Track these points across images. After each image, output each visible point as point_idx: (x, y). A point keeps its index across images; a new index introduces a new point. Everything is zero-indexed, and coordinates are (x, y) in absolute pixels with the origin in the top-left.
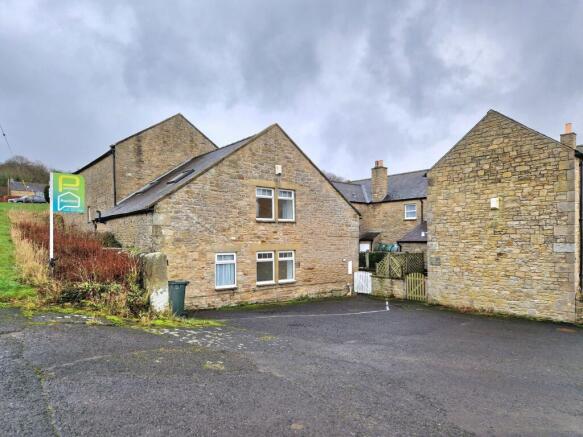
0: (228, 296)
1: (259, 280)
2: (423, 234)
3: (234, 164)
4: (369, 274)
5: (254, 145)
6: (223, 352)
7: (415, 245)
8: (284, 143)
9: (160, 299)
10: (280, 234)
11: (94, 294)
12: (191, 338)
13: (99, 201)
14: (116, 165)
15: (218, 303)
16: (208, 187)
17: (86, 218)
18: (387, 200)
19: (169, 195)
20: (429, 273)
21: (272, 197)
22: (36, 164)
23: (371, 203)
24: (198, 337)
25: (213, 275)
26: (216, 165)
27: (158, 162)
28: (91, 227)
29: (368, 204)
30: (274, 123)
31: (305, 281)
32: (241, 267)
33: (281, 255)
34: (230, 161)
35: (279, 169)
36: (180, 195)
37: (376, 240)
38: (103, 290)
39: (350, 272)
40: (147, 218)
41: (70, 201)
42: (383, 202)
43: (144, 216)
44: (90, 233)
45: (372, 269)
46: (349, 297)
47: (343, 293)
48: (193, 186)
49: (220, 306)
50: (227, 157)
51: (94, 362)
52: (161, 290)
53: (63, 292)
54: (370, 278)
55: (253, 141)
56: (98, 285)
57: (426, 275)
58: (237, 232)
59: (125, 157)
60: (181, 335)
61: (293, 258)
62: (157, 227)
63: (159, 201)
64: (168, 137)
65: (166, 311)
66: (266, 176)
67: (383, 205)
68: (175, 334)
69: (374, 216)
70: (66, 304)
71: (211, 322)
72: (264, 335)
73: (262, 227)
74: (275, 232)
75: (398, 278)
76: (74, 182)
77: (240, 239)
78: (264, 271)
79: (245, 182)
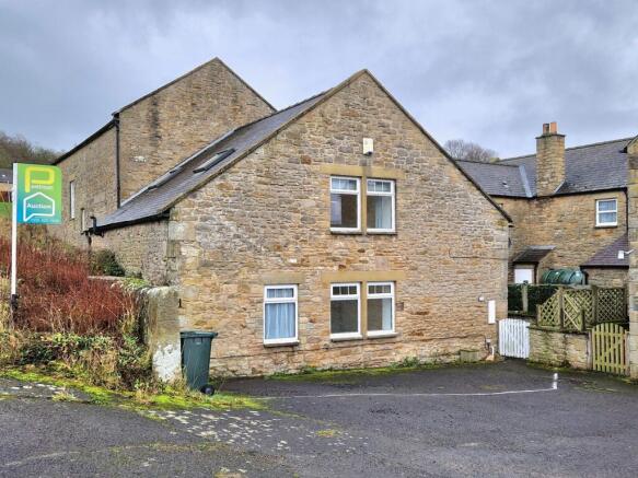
0: (284, 356)
1: (334, 331)
2: (621, 255)
3: (296, 140)
4: (526, 324)
5: (328, 107)
6: (251, 453)
7: (612, 272)
8: (377, 101)
9: (167, 362)
10: (370, 253)
11: (69, 352)
12: (205, 428)
13: (97, 200)
14: (121, 143)
15: (269, 367)
16: (252, 178)
17: (78, 226)
18: (564, 193)
19: (193, 192)
20: (632, 325)
21: (357, 192)
22: (16, 141)
23: (535, 198)
24: (218, 426)
25: (261, 322)
26: (267, 141)
27: (184, 137)
28: (82, 243)
29: (528, 200)
30: (361, 69)
31: (413, 333)
32: (305, 308)
33: (372, 290)
34: (289, 134)
35: (368, 146)
36: (211, 191)
37: (543, 262)
38: (82, 346)
39: (492, 320)
40: (160, 228)
41: (40, 206)
42: (558, 196)
43: (156, 226)
44: (79, 252)
45: (531, 315)
46: (490, 363)
47: (479, 356)
48: (229, 177)
49: (271, 372)
50: (284, 128)
51: (50, 462)
52: (170, 347)
53: (25, 348)
54: (526, 331)
55: (326, 99)
56: (75, 338)
57: (626, 327)
58: (298, 250)
59: (134, 130)
60: (192, 421)
61: (391, 295)
62: (174, 243)
63: (177, 201)
64: (199, 96)
65: (176, 381)
66: (347, 157)
67: (557, 200)
68: (183, 420)
69: (541, 221)
70: (28, 366)
71: (247, 401)
72: (324, 427)
73: (339, 243)
74: (362, 251)
75: (576, 333)
76: (46, 177)
77: (303, 263)
78: (342, 315)
79: (314, 168)
